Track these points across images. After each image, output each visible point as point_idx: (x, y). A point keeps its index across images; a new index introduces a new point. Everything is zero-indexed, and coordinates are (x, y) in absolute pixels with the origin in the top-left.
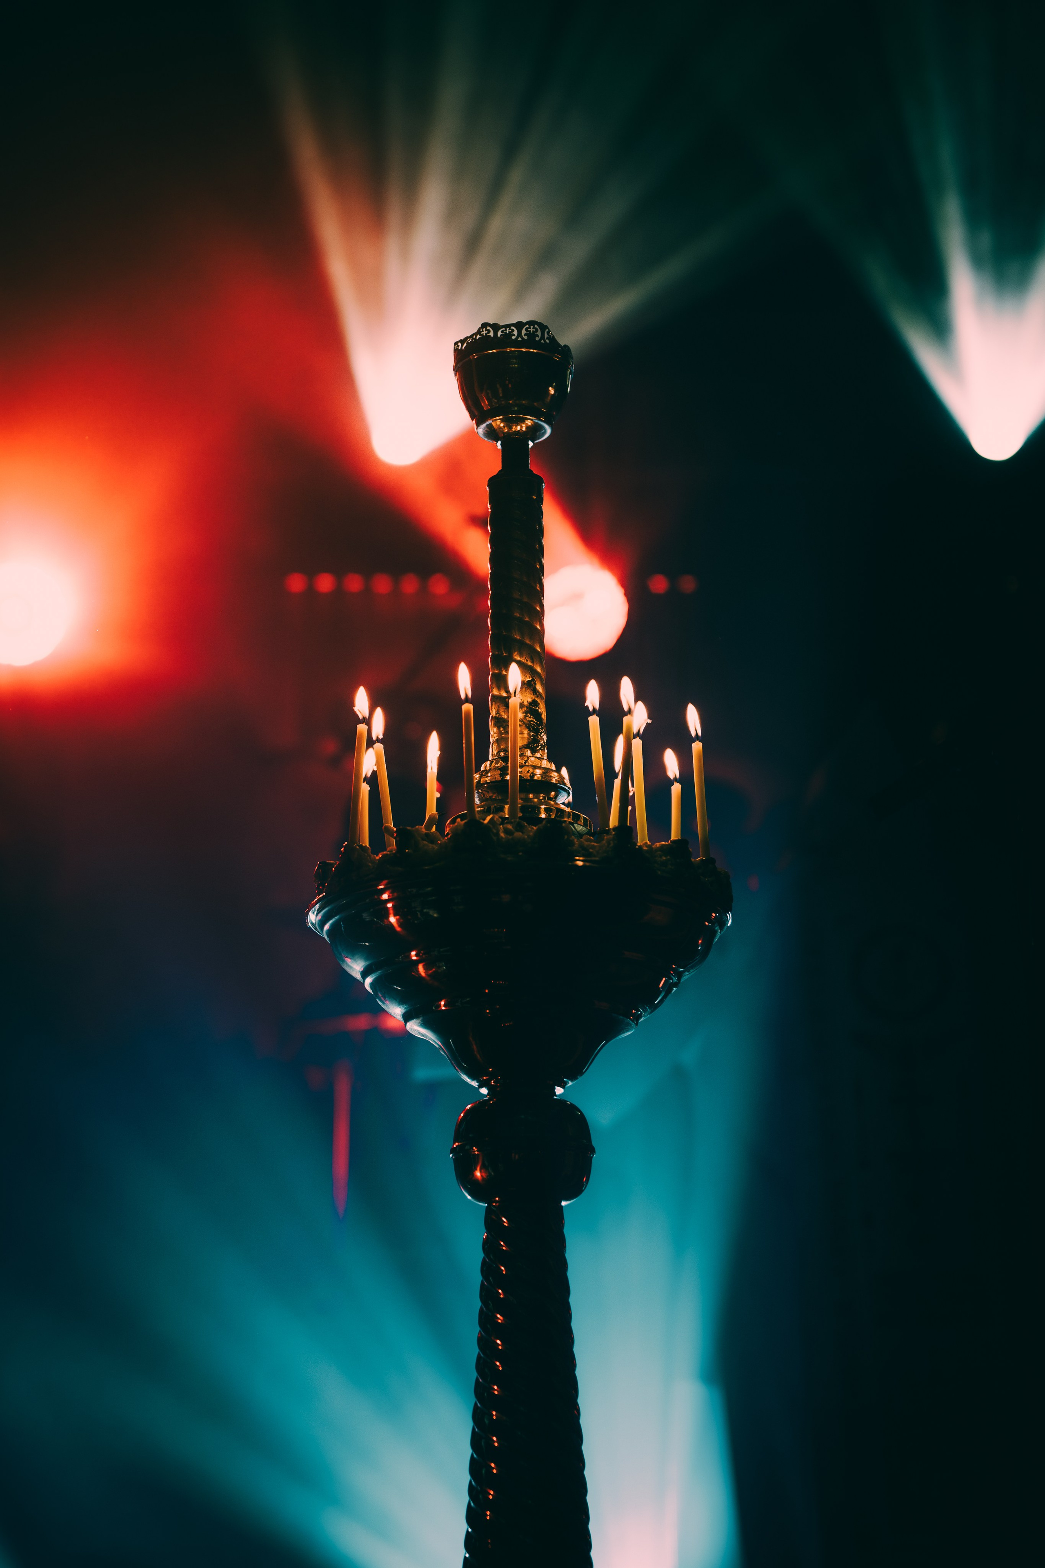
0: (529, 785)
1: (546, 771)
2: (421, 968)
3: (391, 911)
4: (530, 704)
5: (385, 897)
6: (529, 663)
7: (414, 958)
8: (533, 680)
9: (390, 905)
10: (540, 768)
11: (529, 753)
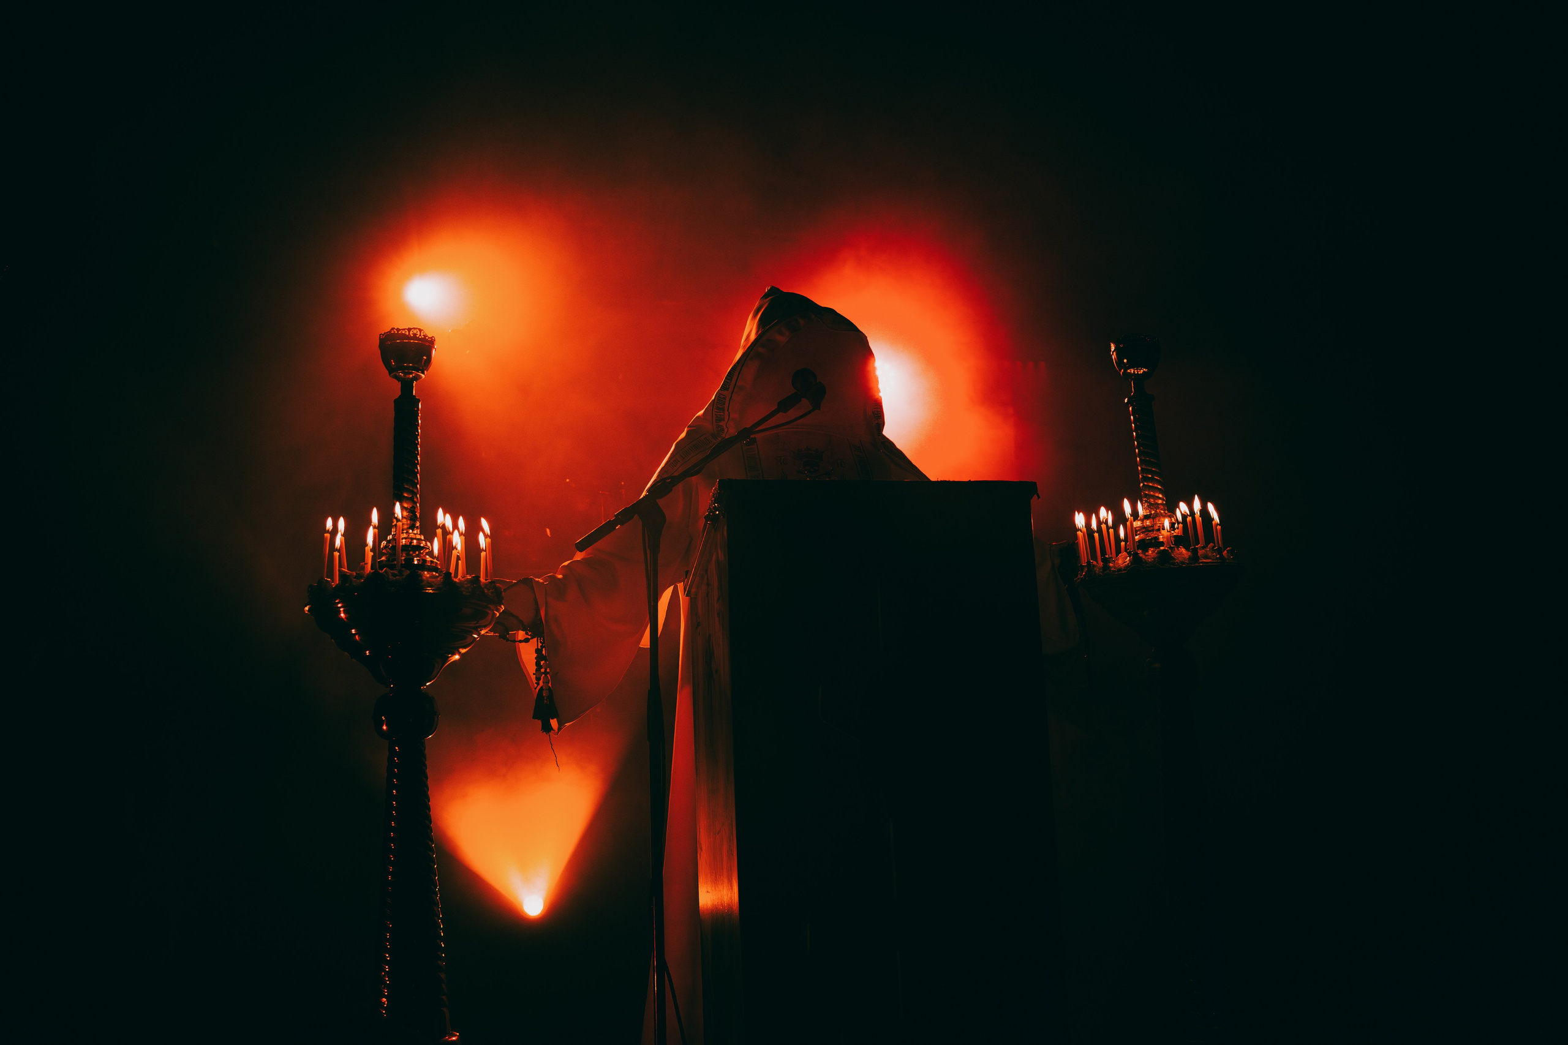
0: (409, 548)
1: (419, 540)
2: (357, 637)
3: (342, 612)
4: (411, 508)
5: (339, 605)
6: (411, 488)
7: (354, 632)
8: (413, 496)
9: (342, 609)
10: (416, 539)
11: (411, 531)
